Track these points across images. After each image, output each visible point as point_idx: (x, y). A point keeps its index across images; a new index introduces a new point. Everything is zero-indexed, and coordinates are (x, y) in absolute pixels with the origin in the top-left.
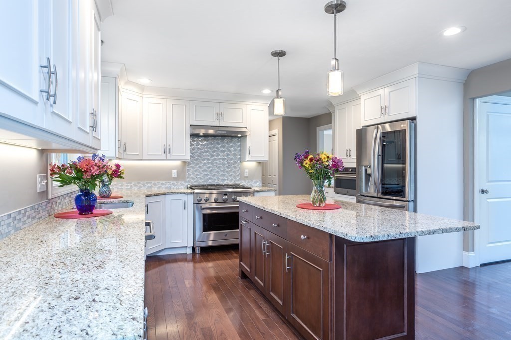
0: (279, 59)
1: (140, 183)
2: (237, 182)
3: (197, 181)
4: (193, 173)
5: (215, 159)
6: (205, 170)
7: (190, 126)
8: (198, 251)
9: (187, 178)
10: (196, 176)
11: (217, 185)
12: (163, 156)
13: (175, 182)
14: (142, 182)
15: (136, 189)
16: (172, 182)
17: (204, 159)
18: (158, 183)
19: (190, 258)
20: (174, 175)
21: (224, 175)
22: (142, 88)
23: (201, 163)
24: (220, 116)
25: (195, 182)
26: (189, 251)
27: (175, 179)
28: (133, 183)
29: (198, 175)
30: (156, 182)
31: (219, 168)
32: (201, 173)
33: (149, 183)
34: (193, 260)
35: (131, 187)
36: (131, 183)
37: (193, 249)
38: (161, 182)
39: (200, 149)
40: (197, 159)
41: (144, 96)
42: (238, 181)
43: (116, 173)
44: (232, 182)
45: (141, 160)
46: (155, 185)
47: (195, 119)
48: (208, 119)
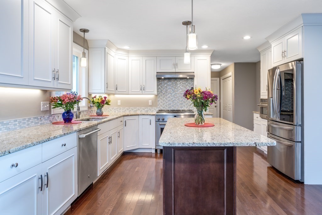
0: (187, 27)
1: (130, 108)
2: (190, 109)
3: (164, 108)
4: (162, 103)
5: (176, 94)
6: (169, 101)
7: (157, 72)
8: (159, 152)
9: (158, 105)
10: (164, 104)
11: (176, 110)
12: (141, 92)
13: (150, 108)
14: (131, 108)
15: (128, 112)
16: (149, 108)
17: (168, 94)
18: (140, 108)
19: (154, 155)
20: (150, 104)
21: (182, 104)
22: (128, 51)
23: (167, 96)
24: (176, 65)
25: (163, 108)
26: (154, 151)
27: (150, 106)
28: (126, 108)
29: (165, 104)
30: (139, 108)
31: (178, 99)
32: (167, 103)
33: (135, 108)
34: (156, 157)
35: (125, 111)
36: (125, 108)
37: (156, 150)
38: (142, 108)
39: (166, 87)
40: (164, 94)
41: (129, 56)
42: (192, 108)
43: (103, 102)
44: (188, 109)
45: (128, 94)
46: (139, 109)
47: (160, 68)
48: (167, 68)
